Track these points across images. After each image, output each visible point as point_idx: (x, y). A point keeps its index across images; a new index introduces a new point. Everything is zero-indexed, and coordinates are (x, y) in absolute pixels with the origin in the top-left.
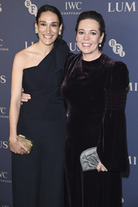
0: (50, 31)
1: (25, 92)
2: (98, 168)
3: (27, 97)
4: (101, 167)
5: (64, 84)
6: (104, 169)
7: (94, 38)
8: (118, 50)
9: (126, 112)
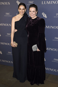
0: (22, 11)
1: (15, 29)
2: (37, 50)
3: (16, 30)
4: (38, 50)
5: (27, 26)
6: (39, 50)
7: (34, 13)
8: (45, 16)
9: (45, 33)
